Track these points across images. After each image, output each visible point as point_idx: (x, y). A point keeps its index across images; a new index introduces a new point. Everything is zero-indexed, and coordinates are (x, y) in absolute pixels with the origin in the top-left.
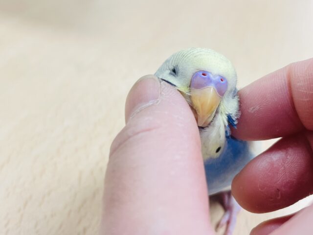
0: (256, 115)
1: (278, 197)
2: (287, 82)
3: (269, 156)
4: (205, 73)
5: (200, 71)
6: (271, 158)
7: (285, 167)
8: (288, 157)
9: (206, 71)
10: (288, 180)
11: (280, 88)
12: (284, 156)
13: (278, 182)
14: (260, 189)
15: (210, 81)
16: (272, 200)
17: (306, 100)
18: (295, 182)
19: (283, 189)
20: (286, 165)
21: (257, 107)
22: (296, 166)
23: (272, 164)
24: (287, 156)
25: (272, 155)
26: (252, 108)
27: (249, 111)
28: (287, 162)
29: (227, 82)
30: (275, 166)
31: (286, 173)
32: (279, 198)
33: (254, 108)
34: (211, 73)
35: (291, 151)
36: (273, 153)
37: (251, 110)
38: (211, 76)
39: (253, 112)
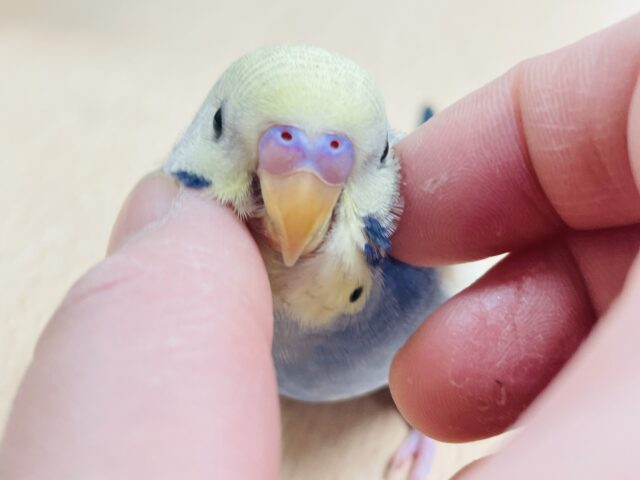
0: (440, 198)
1: (500, 400)
2: (512, 108)
3: (476, 299)
4: (288, 131)
5: (276, 126)
6: (480, 303)
7: (514, 325)
8: (523, 299)
9: (291, 127)
10: (522, 357)
11: (495, 124)
12: (512, 296)
13: (498, 365)
14: (453, 383)
15: (301, 153)
16: (486, 408)
17: (556, 149)
18: (541, 362)
19: (512, 381)
20: (517, 319)
21: (444, 178)
22: (543, 320)
23: (483, 318)
24: (520, 297)
25: (482, 295)
26: (431, 180)
27: (425, 189)
28: (519, 311)
29: (351, 146)
30: (489, 323)
31: (517, 338)
32: (503, 402)
33: (435, 182)
34: (303, 131)
35: (529, 284)
36: (486, 290)
37: (428, 187)
38: (304, 140)
39: (432, 191)
